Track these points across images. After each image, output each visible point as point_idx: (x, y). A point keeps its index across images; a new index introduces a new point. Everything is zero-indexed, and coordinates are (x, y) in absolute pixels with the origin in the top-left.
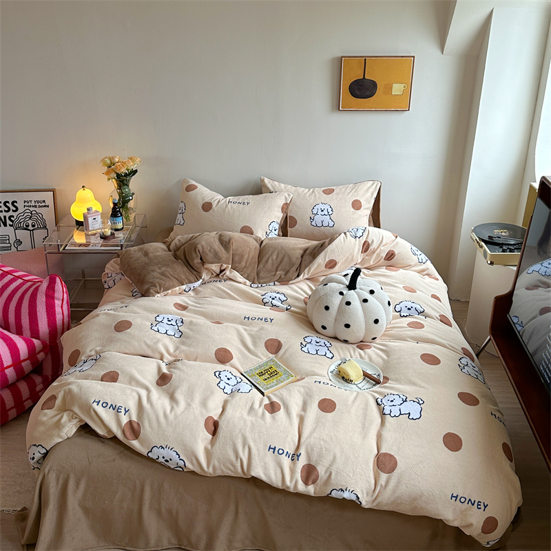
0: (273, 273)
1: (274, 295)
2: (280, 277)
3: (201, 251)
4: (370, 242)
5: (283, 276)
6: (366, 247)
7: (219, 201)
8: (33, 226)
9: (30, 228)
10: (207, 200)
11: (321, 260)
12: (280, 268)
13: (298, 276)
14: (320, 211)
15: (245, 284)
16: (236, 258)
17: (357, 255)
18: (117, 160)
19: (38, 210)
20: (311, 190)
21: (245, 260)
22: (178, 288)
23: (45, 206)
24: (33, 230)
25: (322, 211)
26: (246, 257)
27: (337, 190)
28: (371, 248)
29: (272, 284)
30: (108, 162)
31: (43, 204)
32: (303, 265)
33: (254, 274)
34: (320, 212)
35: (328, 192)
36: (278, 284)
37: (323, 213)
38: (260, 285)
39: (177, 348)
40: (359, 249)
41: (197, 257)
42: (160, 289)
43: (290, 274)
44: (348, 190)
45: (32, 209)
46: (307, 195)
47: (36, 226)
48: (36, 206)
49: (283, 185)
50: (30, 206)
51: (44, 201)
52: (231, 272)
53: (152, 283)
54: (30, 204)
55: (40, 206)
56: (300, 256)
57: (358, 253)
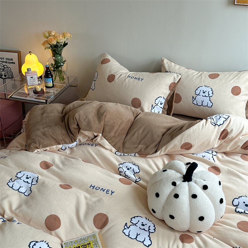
0: (136, 146)
1: (130, 165)
2: (141, 150)
3: (77, 119)
4: (229, 131)
5: (143, 150)
6: (224, 135)
7: (121, 75)
8: (5, 76)
9: (3, 77)
10: (113, 73)
11: (178, 142)
12: (142, 142)
13: (156, 152)
14: (202, 92)
15: (111, 151)
16: (107, 129)
17: (213, 142)
18: (53, 34)
19: (8, 65)
20: (200, 73)
21: (114, 131)
22: (55, 147)
23: (12, 63)
24: (5, 79)
25: (204, 93)
26: (116, 128)
27: (222, 75)
28: (230, 136)
29: (133, 154)
30: (47, 35)
31: (11, 61)
32: (161, 143)
33: (120, 144)
34: (202, 94)
35: (214, 76)
36: (138, 155)
37: (204, 95)
38: (122, 154)
39: (19, 206)
40: (216, 136)
41: (74, 123)
42: (39, 146)
43: (149, 149)
44: (231, 77)
45: (4, 64)
46: (195, 77)
47: (7, 77)
48: (6, 62)
49: (178, 66)
50: (3, 62)
51: (12, 59)
52: (101, 139)
53: (34, 139)
54: (3, 60)
55: (9, 63)
56: (161, 134)
57: (215, 140)
